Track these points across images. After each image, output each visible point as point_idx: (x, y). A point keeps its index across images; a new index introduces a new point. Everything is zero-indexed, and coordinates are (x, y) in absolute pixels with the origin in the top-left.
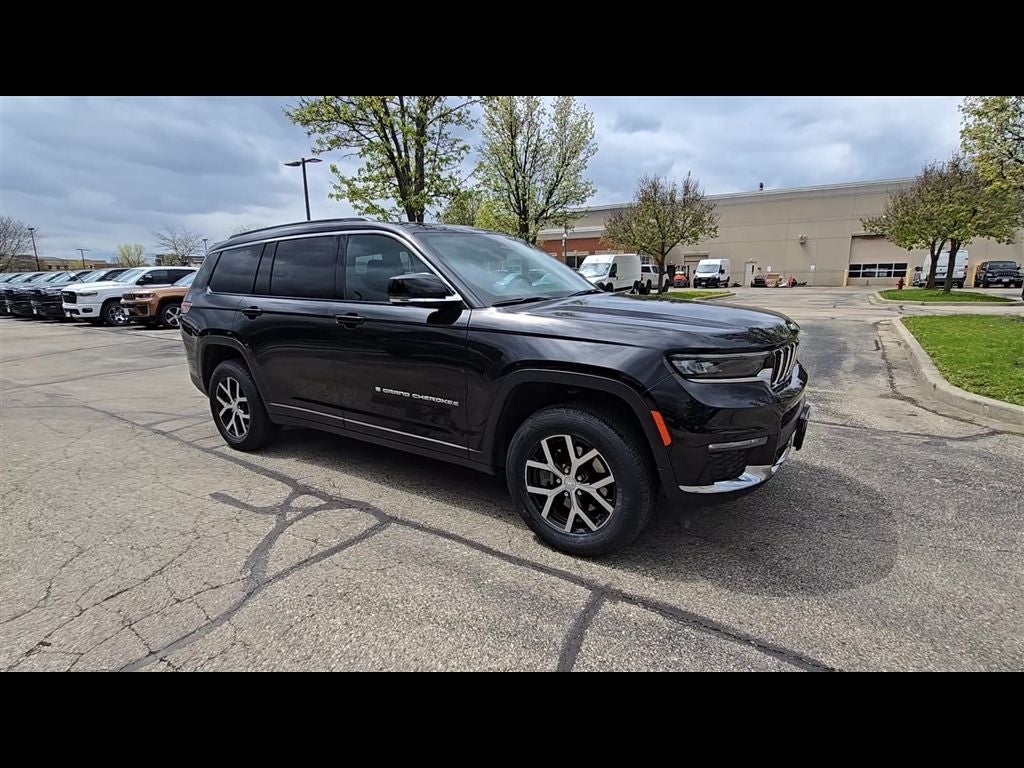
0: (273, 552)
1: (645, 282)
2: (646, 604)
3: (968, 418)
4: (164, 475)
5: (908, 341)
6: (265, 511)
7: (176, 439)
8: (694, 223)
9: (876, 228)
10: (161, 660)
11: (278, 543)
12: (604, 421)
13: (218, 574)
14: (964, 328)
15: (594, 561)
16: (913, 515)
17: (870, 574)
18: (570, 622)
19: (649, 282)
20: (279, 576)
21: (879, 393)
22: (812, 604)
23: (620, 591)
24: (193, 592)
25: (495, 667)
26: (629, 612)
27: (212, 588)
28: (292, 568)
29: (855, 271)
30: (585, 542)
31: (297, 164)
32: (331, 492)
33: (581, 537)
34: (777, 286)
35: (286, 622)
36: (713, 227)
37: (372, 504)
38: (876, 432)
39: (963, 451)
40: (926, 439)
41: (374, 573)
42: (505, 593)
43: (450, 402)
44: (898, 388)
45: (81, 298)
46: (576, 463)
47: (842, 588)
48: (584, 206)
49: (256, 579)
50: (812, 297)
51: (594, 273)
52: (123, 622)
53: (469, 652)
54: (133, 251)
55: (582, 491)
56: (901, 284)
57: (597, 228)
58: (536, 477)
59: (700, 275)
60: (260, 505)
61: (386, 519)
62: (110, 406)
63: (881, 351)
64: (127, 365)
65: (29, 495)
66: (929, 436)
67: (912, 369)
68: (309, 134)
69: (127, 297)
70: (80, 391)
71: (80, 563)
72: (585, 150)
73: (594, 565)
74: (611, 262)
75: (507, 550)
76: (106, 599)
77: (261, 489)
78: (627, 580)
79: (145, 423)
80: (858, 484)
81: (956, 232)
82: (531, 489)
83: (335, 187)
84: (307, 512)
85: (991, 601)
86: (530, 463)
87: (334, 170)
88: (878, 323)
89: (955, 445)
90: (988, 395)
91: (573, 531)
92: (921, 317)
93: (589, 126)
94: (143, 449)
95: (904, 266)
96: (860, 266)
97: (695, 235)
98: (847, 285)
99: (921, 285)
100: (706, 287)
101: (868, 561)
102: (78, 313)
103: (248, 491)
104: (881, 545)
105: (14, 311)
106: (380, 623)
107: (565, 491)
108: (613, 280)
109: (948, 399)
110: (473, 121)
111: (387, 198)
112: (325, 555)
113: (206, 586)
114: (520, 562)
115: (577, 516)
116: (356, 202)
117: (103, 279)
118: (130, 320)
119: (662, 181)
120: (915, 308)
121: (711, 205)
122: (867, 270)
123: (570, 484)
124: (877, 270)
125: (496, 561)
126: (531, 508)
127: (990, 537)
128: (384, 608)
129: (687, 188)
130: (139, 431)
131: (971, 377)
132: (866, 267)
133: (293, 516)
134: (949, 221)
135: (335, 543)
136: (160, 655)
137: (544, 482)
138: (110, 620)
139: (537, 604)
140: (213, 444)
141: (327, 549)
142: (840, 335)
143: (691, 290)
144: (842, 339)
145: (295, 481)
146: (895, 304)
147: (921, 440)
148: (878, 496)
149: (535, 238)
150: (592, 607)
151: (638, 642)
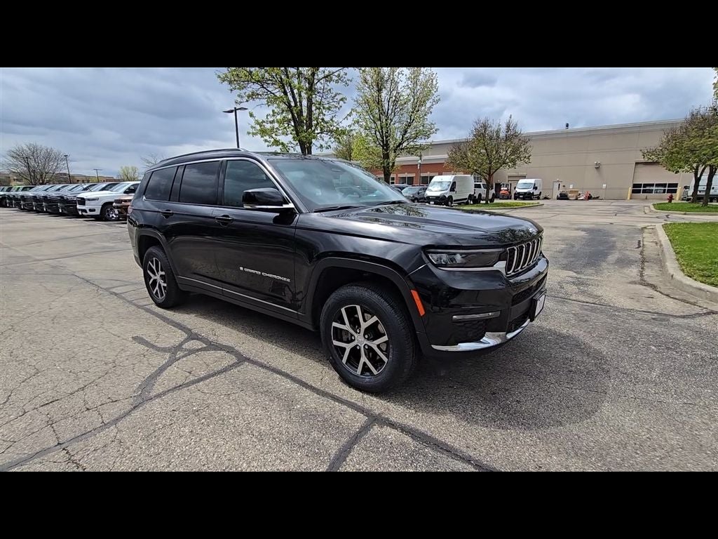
0: (160, 379)
1: (477, 195)
2: (404, 429)
3: (692, 301)
4: (106, 322)
5: (663, 243)
6: (164, 350)
7: (124, 298)
8: (513, 153)
9: (653, 157)
10: (64, 449)
11: (165, 373)
12: (381, 296)
13: (119, 392)
14: (709, 233)
15: (376, 396)
16: (625, 373)
17: (577, 416)
18: (344, 440)
19: (480, 195)
20: (159, 396)
21: (630, 280)
22: (525, 437)
23: (388, 419)
24: (99, 403)
25: (282, 468)
26: (389, 435)
27: (113, 402)
28: (169, 391)
29: (637, 189)
30: (369, 382)
31: (231, 111)
32: (212, 338)
33: (367, 379)
34: (577, 199)
35: (152, 428)
36: (527, 156)
37: (236, 348)
38: (618, 310)
39: (681, 326)
40: (655, 316)
41: (222, 396)
42: (308, 416)
43: (285, 279)
44: (645, 278)
45: (89, 202)
46: (364, 325)
47: (553, 426)
48: (429, 140)
49: (143, 397)
50: (600, 208)
51: (440, 188)
52: (48, 422)
53: (267, 456)
54: (130, 171)
55: (368, 346)
56: (671, 199)
57: (442, 156)
58: (339, 334)
59: (518, 191)
60: (163, 345)
61: (242, 359)
62: (87, 275)
63: (641, 249)
64: (108, 247)
65: (18, 333)
66: (657, 313)
67: (660, 262)
68: (231, 90)
69: (117, 201)
70: (72, 264)
71: (34, 381)
72: (431, 100)
73: (375, 399)
74: (451, 181)
75: (318, 385)
76: (42, 406)
77: (166, 335)
78: (395, 411)
79: (107, 287)
80: (590, 347)
81: (714, 160)
82: (336, 343)
83: (252, 127)
84: (191, 352)
85: (666, 441)
86: (334, 324)
87: (251, 115)
88: (645, 228)
89: (676, 321)
90: (712, 284)
91: (362, 374)
92: (680, 224)
93: (434, 83)
94: (100, 304)
95: (676, 185)
96: (641, 184)
97: (513, 161)
98: (631, 199)
99: (688, 200)
100: (524, 199)
101: (579, 406)
102: (86, 212)
103: (158, 336)
104: (593, 394)
105: (48, 210)
106: (213, 432)
107: (357, 345)
108: (452, 194)
109: (681, 286)
110: (349, 80)
111: (287, 134)
112: (193, 382)
113: (109, 400)
114: (324, 394)
115: (365, 364)
116: (265, 138)
117: (103, 189)
118: (119, 217)
119: (490, 122)
120: (678, 217)
121: (527, 140)
122: (648, 188)
123: (360, 340)
124: (654, 188)
125: (308, 392)
126: (336, 356)
127: (681, 393)
128: (221, 422)
129: (508, 127)
130: (101, 292)
131: (702, 270)
132: (645, 185)
133: (182, 354)
134: (709, 151)
135: (203, 374)
136: (63, 446)
137: (345, 338)
138: (40, 420)
139: (326, 425)
140: (145, 303)
141: (196, 378)
142: (613, 236)
143: (512, 201)
144: (614, 239)
145: (190, 330)
146: (663, 213)
147: (650, 316)
148: (603, 358)
149: (394, 163)
150: (365, 429)
151: (388, 457)
